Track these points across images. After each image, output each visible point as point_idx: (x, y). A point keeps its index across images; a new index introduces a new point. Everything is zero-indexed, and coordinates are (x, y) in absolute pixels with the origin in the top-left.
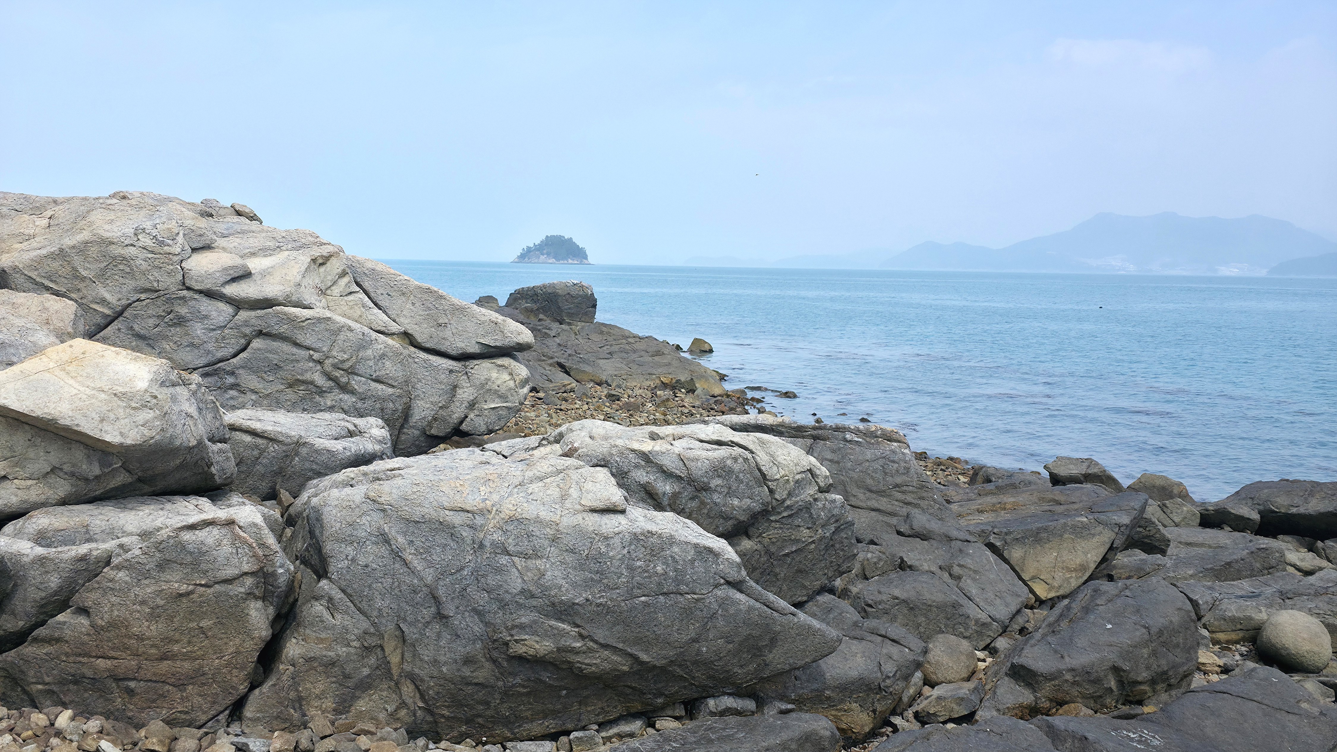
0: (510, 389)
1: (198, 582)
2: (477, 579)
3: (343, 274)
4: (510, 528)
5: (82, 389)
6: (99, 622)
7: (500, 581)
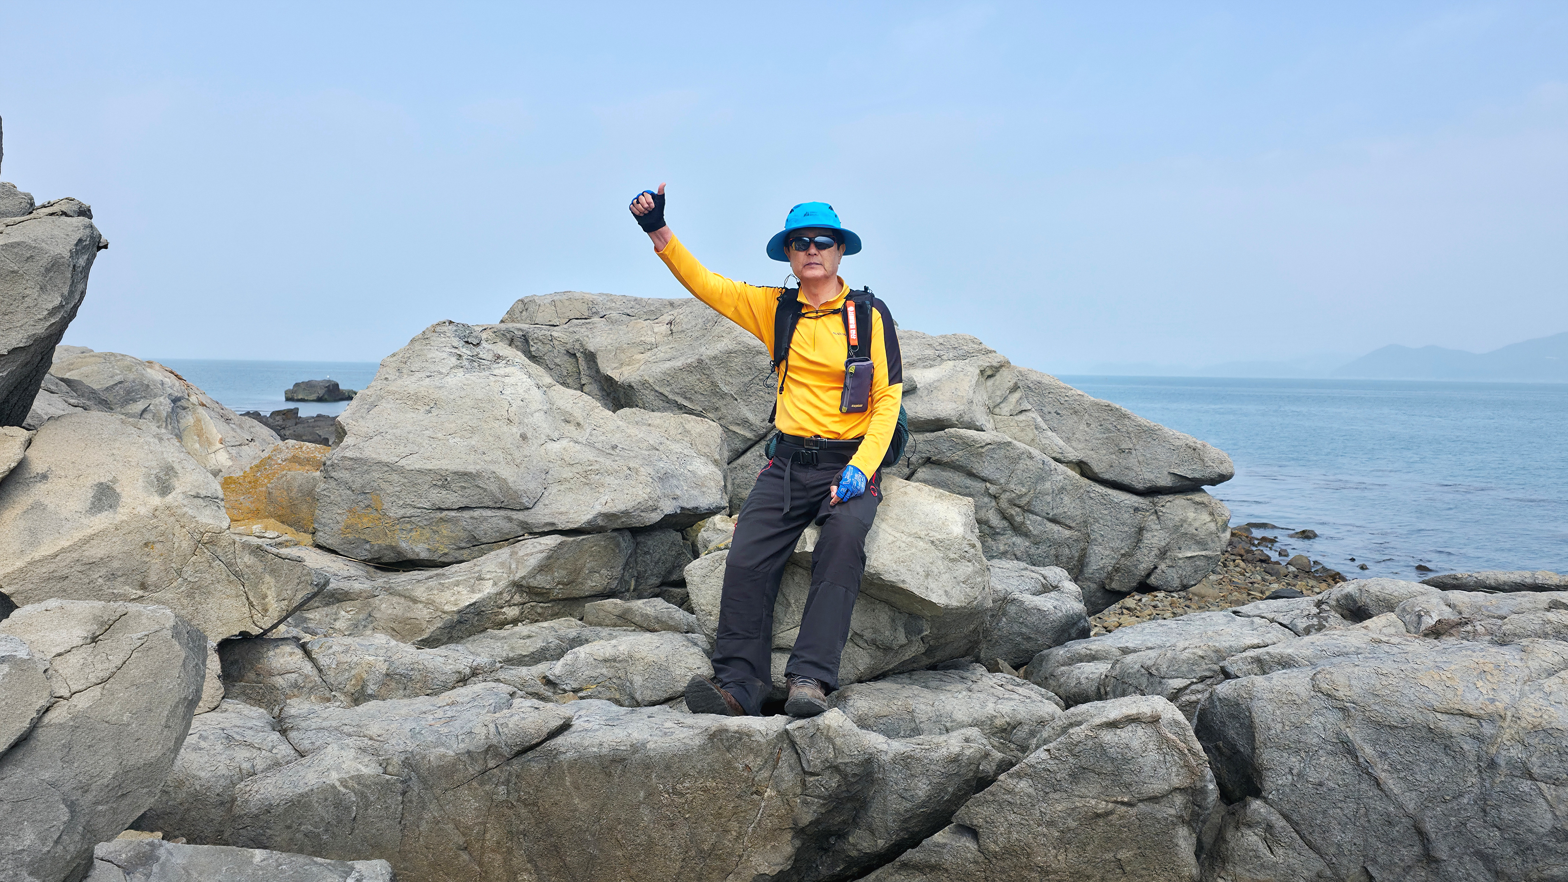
0: (1211, 533)
1: (1119, 799)
2: (1484, 811)
3: (1015, 388)
4: (1533, 742)
5: (898, 535)
6: (992, 846)
7: (1519, 815)
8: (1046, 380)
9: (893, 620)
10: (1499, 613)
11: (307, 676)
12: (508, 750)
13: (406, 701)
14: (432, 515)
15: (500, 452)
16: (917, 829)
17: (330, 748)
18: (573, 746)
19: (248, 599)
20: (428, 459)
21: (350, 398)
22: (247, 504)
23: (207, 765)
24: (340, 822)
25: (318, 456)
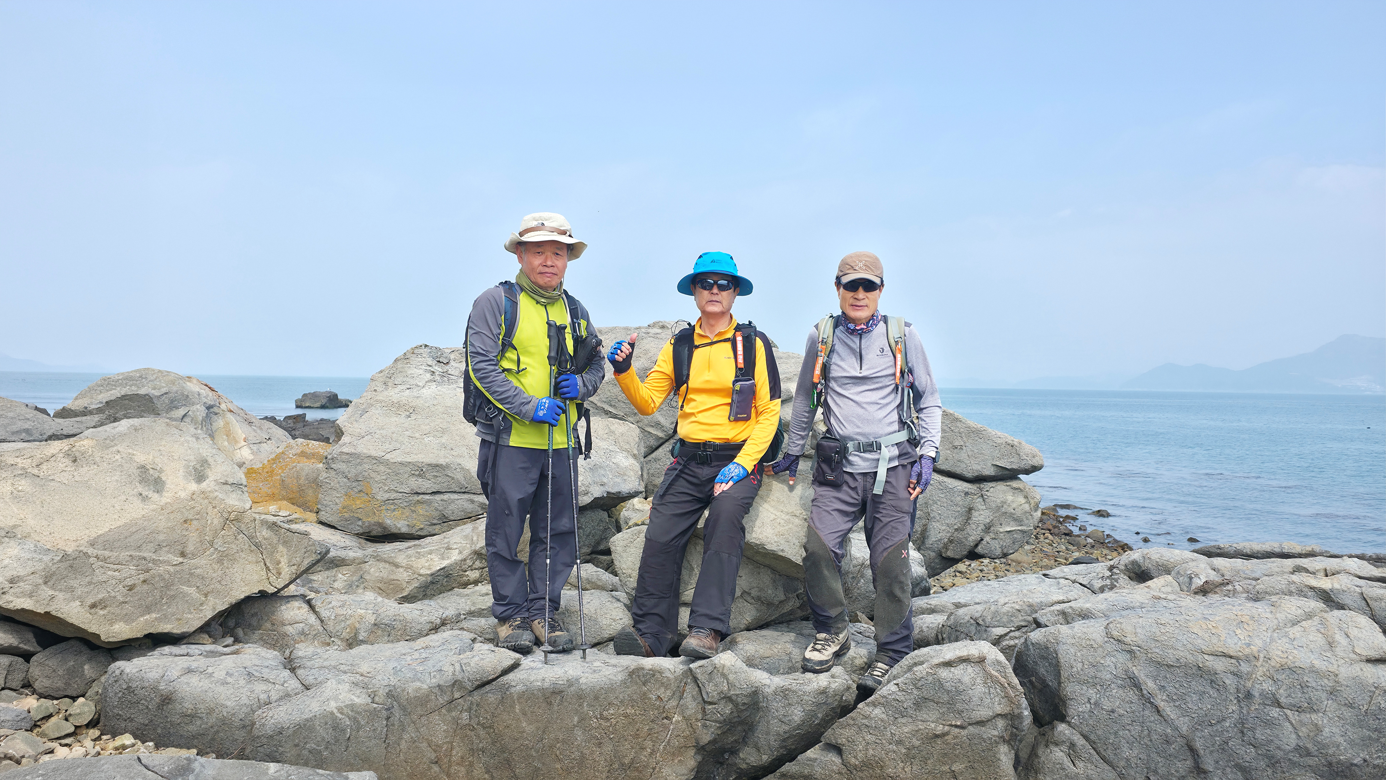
0: (1026, 512)
1: (953, 723)
4: (1280, 677)
6: (853, 761)
7: (1270, 736)
9: (775, 582)
10: (1253, 575)
11: (312, 626)
12: (470, 684)
13: (390, 645)
14: (411, 498)
15: (464, 449)
16: (793, 747)
17: (329, 682)
18: (520, 682)
19: (265, 565)
20: (408, 453)
21: (347, 406)
22: (265, 489)
23: (232, 696)
24: (337, 741)
25: (322, 451)
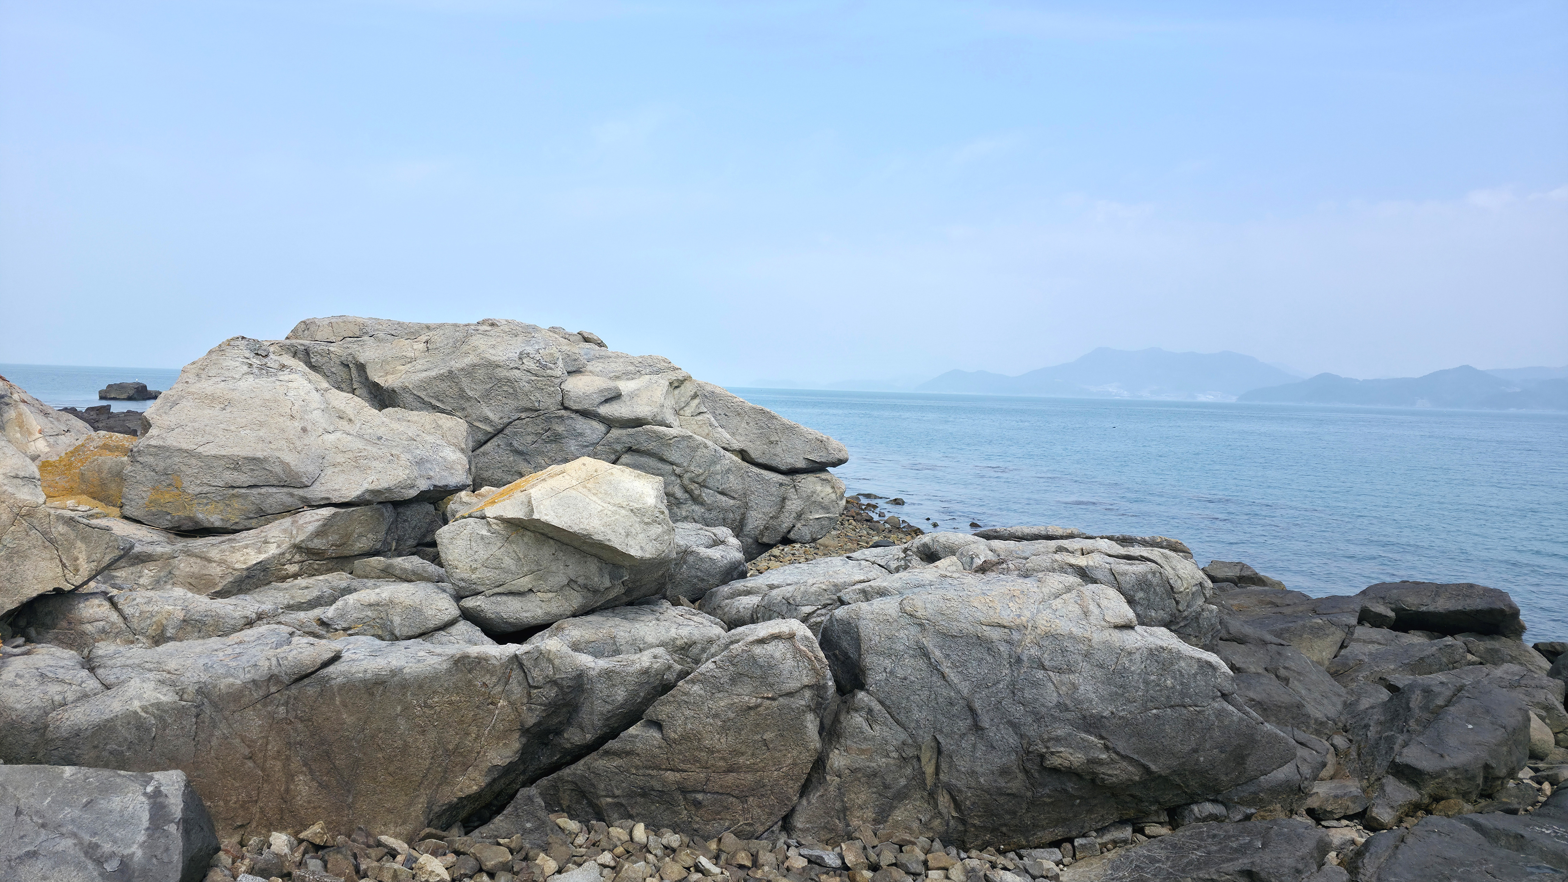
0: (833, 501)
1: (766, 695)
2: (1014, 693)
3: (695, 396)
4: (1045, 644)
5: (605, 505)
6: (673, 735)
7: (1036, 694)
8: (717, 391)
9: (601, 569)
10: (1024, 555)
11: (113, 624)
12: (288, 678)
13: (201, 641)
14: (225, 492)
15: (284, 442)
16: (616, 725)
17: (132, 681)
18: (342, 673)
19: (61, 561)
20: (222, 446)
21: (155, 398)
22: (62, 483)
23: (23, 698)
24: (141, 740)
25: (127, 444)
